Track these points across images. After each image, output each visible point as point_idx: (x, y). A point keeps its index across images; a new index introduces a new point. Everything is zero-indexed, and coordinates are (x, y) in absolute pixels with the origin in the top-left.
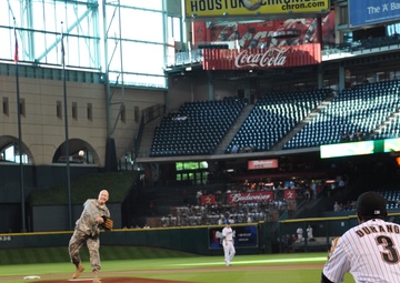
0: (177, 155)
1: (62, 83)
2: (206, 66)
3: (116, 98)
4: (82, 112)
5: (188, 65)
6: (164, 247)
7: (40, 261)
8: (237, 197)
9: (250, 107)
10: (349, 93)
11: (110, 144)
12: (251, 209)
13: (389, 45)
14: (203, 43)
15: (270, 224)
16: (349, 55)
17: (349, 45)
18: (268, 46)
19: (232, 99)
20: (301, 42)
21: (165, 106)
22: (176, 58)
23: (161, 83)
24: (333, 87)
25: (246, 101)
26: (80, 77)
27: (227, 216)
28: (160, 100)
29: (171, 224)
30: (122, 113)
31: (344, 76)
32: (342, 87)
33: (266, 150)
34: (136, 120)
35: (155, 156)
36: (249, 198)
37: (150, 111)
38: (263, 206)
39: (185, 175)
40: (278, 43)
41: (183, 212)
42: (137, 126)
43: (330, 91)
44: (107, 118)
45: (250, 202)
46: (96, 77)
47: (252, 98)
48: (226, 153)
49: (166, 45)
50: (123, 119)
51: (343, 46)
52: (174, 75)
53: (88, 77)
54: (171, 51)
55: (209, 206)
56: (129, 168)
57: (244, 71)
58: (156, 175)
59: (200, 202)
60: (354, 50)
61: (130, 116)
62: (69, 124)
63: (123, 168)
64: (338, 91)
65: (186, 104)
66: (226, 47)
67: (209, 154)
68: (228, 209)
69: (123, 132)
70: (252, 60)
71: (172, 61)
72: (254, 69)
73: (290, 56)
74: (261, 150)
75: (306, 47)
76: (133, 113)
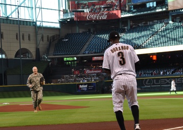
0: (64, 55)
1: (18, 25)
2: (75, 19)
3: (40, 32)
4: (26, 37)
5: (68, 19)
6: (59, 91)
7: (10, 97)
8: (88, 71)
9: (93, 36)
10: (132, 30)
11: (37, 50)
12: (93, 76)
13: (147, 11)
14: (74, 10)
15: (101, 82)
16: (132, 15)
17: (132, 11)
18: (100, 11)
19: (86, 32)
20: (113, 10)
21: (59, 35)
22: (63, 16)
23: (58, 26)
24: (126, 28)
25: (92, 33)
26: (25, 23)
28: (58, 33)
29: (62, 82)
30: (42, 38)
31: (130, 23)
32: (129, 28)
33: (99, 53)
34: (48, 40)
35: (55, 55)
36: (93, 72)
37: (53, 37)
38: (98, 75)
39: (67, 63)
40: (104, 10)
41: (67, 77)
42: (48, 43)
43: (125, 29)
44: (36, 40)
45: (93, 73)
46: (31, 24)
47: (94, 32)
48: (84, 54)
49: (60, 11)
50: (43, 40)
51: (129, 11)
52: (63, 23)
53: (28, 23)
54: (62, 13)
55: (77, 75)
56: (45, 60)
57: (91, 21)
58: (56, 62)
59: (73, 73)
60: (133, 13)
61: (45, 39)
62: (21, 42)
63: (43, 60)
64: (127, 29)
65: (68, 34)
66: (84, 11)
67: (77, 54)
68: (85, 76)
69: (43, 46)
70: (94, 17)
71: (62, 17)
72: (95, 20)
73: (109, 15)
74: (97, 53)
75: (115, 12)
76: (46, 38)
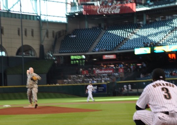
0: (72, 52)
1: (20, 20)
2: (84, 13)
3: (44, 27)
4: (29, 33)
5: (76, 13)
6: (65, 93)
7: (10, 99)
8: (98, 71)
9: (104, 31)
10: (148, 25)
11: (42, 48)
12: (104, 77)
13: (165, 4)
14: (83, 3)
15: (112, 83)
16: (148, 8)
17: (148, 4)
18: (112, 4)
19: (96, 28)
20: (127, 3)
21: (66, 31)
22: (71, 9)
23: (65, 20)
24: (141, 23)
25: (102, 28)
26: (28, 17)
27: (93, 80)
28: (64, 28)
29: (69, 83)
30: (47, 33)
31: (146, 18)
32: (145, 22)
33: (111, 50)
34: (53, 37)
35: (62, 53)
36: (103, 72)
37: (59, 33)
38: (109, 75)
39: (75, 61)
40: (117, 3)
41: (73, 78)
42: (54, 39)
43: (140, 24)
44: (40, 36)
45: (103, 73)
46: (35, 18)
47: (105, 27)
48: (93, 51)
49: (67, 3)
50: (47, 36)
51: (145, 5)
52: (70, 17)
53: (32, 17)
54: (69, 6)
55: (85, 75)
56: (50, 58)
57: (101, 15)
58: (62, 61)
59: (81, 73)
60: (150, 6)
61: (50, 35)
62: (23, 38)
63: (47, 58)
64: (143, 25)
65: (75, 30)
66: (93, 4)
67: (86, 52)
68: (94, 77)
69: (47, 42)
70: (105, 10)
72: (106, 14)
73: (121, 8)
74: (109, 51)
75: (129, 5)
76: (52, 34)
